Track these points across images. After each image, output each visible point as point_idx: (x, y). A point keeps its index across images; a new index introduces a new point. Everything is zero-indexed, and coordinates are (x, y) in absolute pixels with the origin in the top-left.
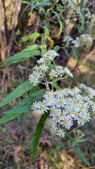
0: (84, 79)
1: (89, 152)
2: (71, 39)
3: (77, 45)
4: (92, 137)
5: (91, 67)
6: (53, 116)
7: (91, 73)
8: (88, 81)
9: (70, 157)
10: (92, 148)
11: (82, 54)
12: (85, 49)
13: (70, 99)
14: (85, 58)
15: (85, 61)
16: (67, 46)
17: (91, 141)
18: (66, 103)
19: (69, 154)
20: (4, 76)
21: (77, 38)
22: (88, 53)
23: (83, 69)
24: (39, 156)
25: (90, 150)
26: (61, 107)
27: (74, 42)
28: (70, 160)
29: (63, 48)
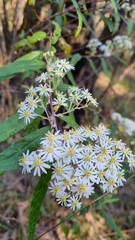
0: (120, 105)
1: (125, 208)
2: (99, 44)
3: (108, 54)
4: (130, 188)
5: (131, 86)
6: (58, 178)
7: (131, 95)
8: (126, 107)
9: (98, 216)
10: (131, 202)
11: (118, 68)
12: (121, 60)
13: (89, 148)
14: (122, 73)
15: (122, 77)
16: (93, 54)
17: (129, 193)
18: (80, 156)
19: (97, 211)
20: (3, 100)
21: (109, 42)
22: (127, 67)
23: (119, 89)
24: (55, 214)
25: (128, 206)
26: (72, 164)
27: (103, 48)
28: (98, 220)
29: (87, 57)
